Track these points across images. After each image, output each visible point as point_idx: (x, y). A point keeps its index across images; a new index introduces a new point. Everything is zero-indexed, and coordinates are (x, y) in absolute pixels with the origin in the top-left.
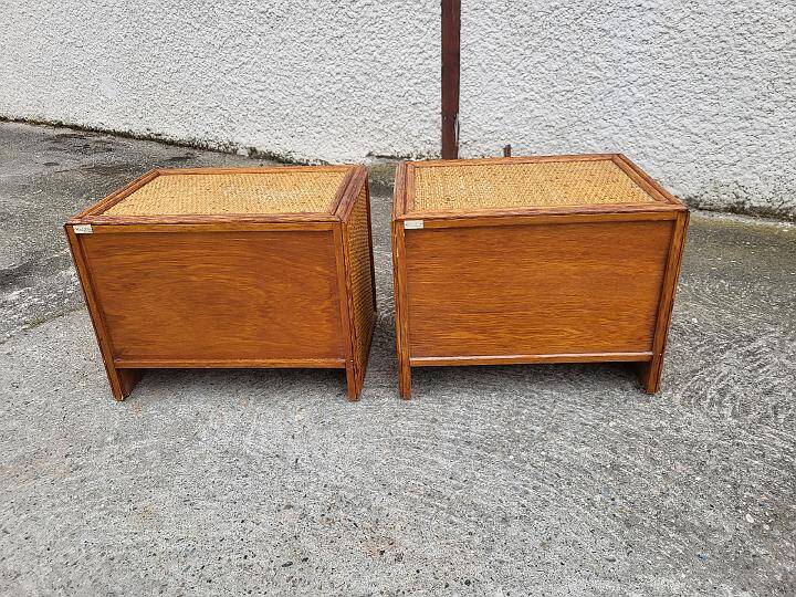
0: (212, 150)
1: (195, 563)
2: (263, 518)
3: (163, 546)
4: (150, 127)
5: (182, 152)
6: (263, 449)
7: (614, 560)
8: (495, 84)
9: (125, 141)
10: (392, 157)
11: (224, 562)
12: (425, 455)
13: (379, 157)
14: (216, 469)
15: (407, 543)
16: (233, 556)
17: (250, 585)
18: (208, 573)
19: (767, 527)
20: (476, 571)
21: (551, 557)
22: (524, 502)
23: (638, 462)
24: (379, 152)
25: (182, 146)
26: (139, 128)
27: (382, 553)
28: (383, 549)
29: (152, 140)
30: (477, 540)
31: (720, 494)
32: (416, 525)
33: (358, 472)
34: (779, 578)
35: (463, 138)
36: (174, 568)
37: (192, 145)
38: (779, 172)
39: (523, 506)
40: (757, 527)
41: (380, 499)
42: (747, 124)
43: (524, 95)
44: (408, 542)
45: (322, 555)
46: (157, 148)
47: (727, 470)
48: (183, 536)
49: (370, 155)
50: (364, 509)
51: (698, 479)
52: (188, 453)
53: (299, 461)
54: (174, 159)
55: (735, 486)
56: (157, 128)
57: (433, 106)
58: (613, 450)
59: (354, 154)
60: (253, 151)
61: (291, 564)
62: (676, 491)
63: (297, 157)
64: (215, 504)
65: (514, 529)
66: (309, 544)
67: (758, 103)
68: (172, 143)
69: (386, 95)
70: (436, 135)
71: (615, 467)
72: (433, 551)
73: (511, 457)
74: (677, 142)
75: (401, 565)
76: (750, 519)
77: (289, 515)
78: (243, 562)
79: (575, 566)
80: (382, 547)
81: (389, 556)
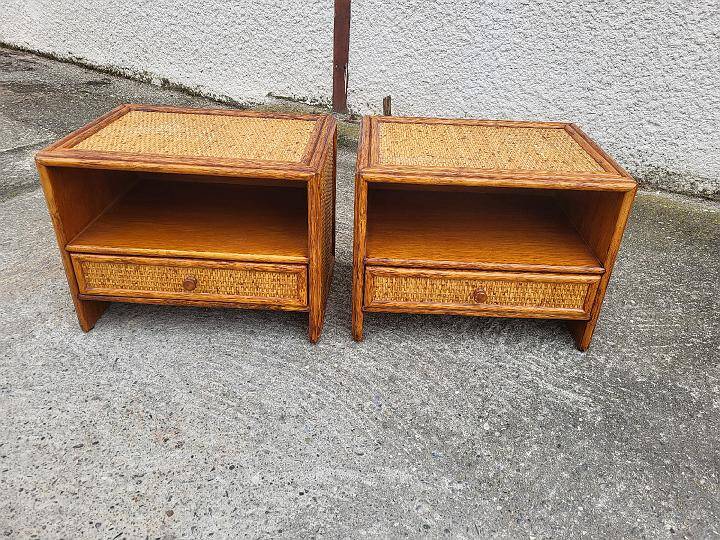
0: (128, 78)
2: (70, 407)
4: (72, 51)
5: (99, 77)
6: (89, 348)
7: (362, 455)
8: (380, 39)
9: (48, 62)
10: (289, 99)
11: (23, 440)
12: (234, 362)
13: (278, 98)
14: (40, 363)
15: (190, 432)
16: (32, 437)
18: (6, 449)
19: (497, 434)
20: (242, 459)
21: (311, 450)
22: (304, 404)
23: (413, 377)
24: (278, 94)
25: (101, 71)
26: (61, 51)
27: (166, 440)
28: (169, 437)
29: (74, 63)
31: (470, 405)
32: (204, 419)
34: (491, 475)
35: (351, 87)
37: (109, 72)
38: (613, 140)
39: (303, 408)
40: (490, 433)
41: (180, 396)
42: (588, 94)
43: (405, 51)
44: (192, 433)
45: (112, 440)
46: (76, 71)
49: (269, 95)
50: (164, 404)
51: (457, 392)
52: (18, 348)
53: (119, 360)
54: (90, 83)
55: (485, 399)
56: (79, 52)
57: (326, 54)
58: (396, 365)
59: (255, 92)
60: (166, 81)
61: (82, 445)
62: (434, 401)
63: (205, 92)
64: (29, 393)
65: (287, 427)
66: (103, 430)
67: (599, 76)
68: (91, 68)
69: (286, 41)
70: (328, 82)
71: (392, 379)
72: (211, 440)
73: (307, 367)
74: (530, 105)
75: (179, 451)
76: (486, 427)
77: (94, 405)
78: (39, 442)
79: (328, 458)
80: (168, 435)
81: (172, 443)
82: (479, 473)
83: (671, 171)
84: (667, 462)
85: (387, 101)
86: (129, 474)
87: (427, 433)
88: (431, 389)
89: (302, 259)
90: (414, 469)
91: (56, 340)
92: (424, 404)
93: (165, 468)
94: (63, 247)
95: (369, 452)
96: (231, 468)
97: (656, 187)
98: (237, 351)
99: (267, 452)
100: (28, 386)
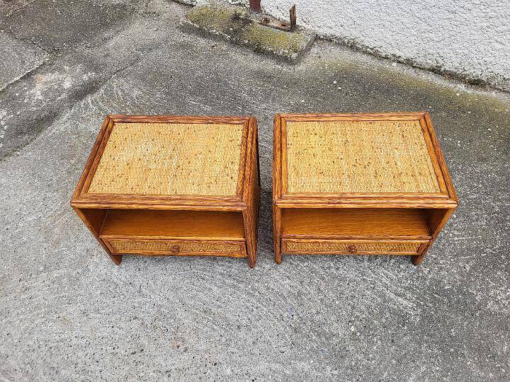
1: (90, 351)
2: (123, 325)
3: (74, 341)
6: (123, 279)
7: (284, 352)
11: (104, 350)
14: (99, 292)
16: (108, 348)
17: (116, 365)
18: (97, 357)
19: (359, 334)
20: (220, 358)
21: (256, 351)
22: (250, 316)
23: (312, 291)
27: (178, 347)
28: (179, 345)
30: (224, 340)
32: (196, 330)
33: (171, 296)
36: (80, 354)
39: (249, 319)
40: (354, 334)
41: (181, 314)
44: (191, 341)
45: (150, 348)
47: (353, 297)
48: (84, 335)
50: (172, 320)
52: (83, 280)
53: (142, 287)
55: (353, 307)
58: (301, 283)
61: (135, 353)
62: (324, 310)
64: (99, 316)
65: (242, 334)
66: (144, 341)
71: (299, 294)
75: (186, 354)
76: (353, 329)
77: (135, 324)
78: (113, 351)
79: (265, 356)
80: (179, 343)
81: (182, 348)
82: (347, 362)
83: (507, 77)
84: (452, 350)
85: (293, 11)
86: (163, 370)
87: (319, 335)
88: (322, 300)
89: (242, 239)
90: (312, 361)
91: (103, 273)
92: (318, 313)
93: (181, 366)
94: (97, 237)
95: (288, 351)
96: (215, 364)
97: (494, 88)
98: (207, 275)
99: (233, 353)
100: (97, 311)
